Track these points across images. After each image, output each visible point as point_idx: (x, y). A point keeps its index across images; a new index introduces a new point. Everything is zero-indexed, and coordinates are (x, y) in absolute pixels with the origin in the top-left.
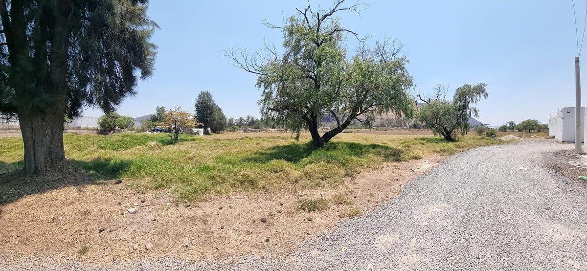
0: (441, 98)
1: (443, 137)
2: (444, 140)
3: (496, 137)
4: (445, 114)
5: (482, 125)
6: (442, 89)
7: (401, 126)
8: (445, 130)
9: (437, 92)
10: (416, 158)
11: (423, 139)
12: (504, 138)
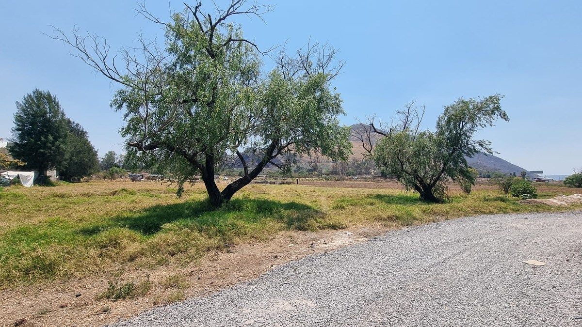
0: (412, 127)
1: (418, 195)
2: (420, 200)
3: (535, 196)
4: (417, 154)
5: (524, 174)
6: (412, 113)
7: (360, 174)
8: (421, 182)
9: (403, 117)
10: (333, 227)
11: (379, 197)
12: (554, 201)
